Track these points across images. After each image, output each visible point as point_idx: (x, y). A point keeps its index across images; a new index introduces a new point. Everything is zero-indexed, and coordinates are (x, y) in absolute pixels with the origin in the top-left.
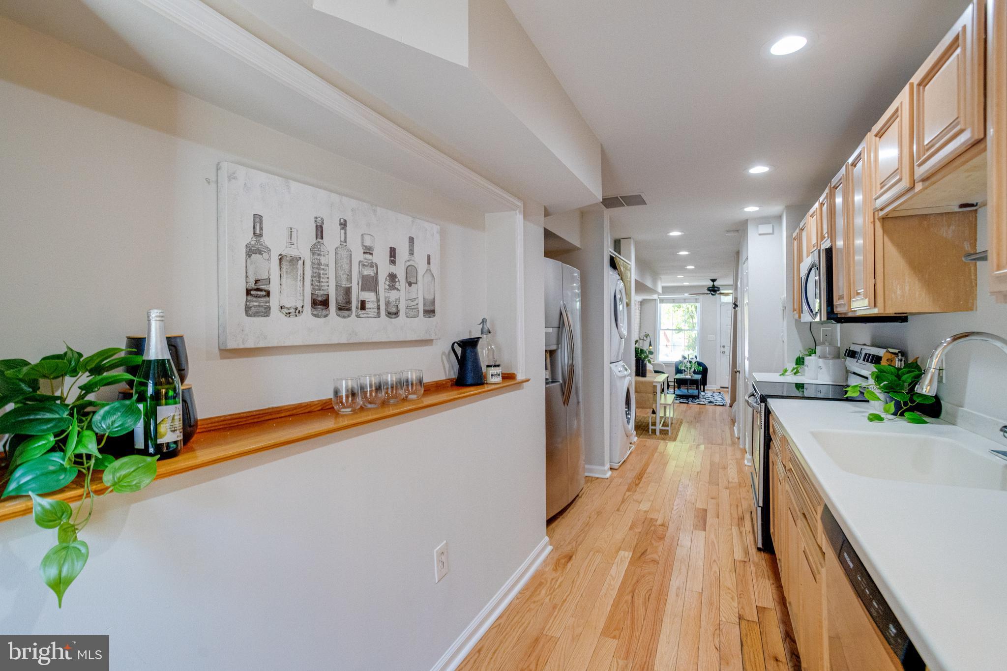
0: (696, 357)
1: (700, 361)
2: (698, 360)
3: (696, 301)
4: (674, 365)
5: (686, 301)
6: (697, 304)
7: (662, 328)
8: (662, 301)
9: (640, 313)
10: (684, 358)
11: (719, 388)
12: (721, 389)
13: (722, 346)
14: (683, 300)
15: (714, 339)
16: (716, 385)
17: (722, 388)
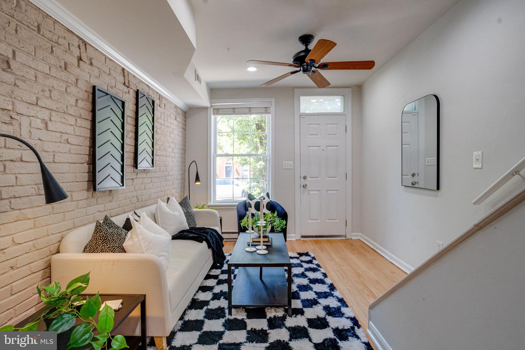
0: (268, 195)
1: (273, 200)
2: (272, 199)
3: (266, 110)
4: (236, 208)
5: (252, 110)
6: (268, 118)
7: (219, 152)
8: (217, 111)
9: (185, 129)
10: (251, 197)
11: (299, 237)
12: (302, 239)
13: (302, 178)
14: (247, 110)
15: (292, 167)
16: (295, 233)
17: (303, 237)
